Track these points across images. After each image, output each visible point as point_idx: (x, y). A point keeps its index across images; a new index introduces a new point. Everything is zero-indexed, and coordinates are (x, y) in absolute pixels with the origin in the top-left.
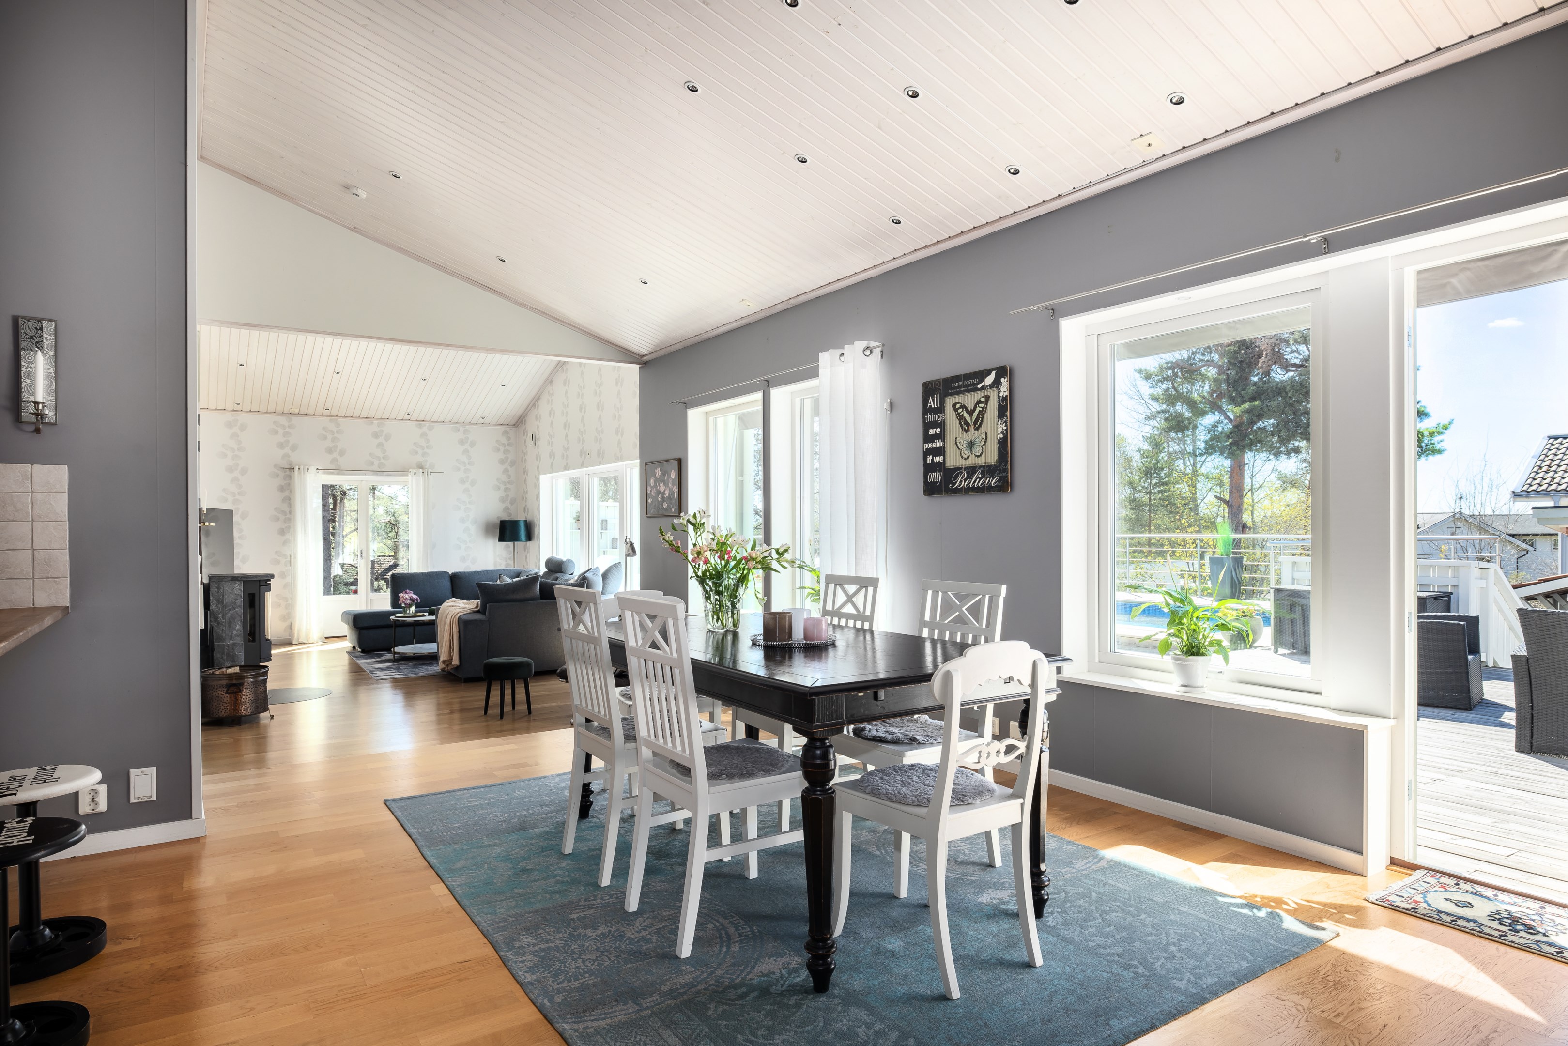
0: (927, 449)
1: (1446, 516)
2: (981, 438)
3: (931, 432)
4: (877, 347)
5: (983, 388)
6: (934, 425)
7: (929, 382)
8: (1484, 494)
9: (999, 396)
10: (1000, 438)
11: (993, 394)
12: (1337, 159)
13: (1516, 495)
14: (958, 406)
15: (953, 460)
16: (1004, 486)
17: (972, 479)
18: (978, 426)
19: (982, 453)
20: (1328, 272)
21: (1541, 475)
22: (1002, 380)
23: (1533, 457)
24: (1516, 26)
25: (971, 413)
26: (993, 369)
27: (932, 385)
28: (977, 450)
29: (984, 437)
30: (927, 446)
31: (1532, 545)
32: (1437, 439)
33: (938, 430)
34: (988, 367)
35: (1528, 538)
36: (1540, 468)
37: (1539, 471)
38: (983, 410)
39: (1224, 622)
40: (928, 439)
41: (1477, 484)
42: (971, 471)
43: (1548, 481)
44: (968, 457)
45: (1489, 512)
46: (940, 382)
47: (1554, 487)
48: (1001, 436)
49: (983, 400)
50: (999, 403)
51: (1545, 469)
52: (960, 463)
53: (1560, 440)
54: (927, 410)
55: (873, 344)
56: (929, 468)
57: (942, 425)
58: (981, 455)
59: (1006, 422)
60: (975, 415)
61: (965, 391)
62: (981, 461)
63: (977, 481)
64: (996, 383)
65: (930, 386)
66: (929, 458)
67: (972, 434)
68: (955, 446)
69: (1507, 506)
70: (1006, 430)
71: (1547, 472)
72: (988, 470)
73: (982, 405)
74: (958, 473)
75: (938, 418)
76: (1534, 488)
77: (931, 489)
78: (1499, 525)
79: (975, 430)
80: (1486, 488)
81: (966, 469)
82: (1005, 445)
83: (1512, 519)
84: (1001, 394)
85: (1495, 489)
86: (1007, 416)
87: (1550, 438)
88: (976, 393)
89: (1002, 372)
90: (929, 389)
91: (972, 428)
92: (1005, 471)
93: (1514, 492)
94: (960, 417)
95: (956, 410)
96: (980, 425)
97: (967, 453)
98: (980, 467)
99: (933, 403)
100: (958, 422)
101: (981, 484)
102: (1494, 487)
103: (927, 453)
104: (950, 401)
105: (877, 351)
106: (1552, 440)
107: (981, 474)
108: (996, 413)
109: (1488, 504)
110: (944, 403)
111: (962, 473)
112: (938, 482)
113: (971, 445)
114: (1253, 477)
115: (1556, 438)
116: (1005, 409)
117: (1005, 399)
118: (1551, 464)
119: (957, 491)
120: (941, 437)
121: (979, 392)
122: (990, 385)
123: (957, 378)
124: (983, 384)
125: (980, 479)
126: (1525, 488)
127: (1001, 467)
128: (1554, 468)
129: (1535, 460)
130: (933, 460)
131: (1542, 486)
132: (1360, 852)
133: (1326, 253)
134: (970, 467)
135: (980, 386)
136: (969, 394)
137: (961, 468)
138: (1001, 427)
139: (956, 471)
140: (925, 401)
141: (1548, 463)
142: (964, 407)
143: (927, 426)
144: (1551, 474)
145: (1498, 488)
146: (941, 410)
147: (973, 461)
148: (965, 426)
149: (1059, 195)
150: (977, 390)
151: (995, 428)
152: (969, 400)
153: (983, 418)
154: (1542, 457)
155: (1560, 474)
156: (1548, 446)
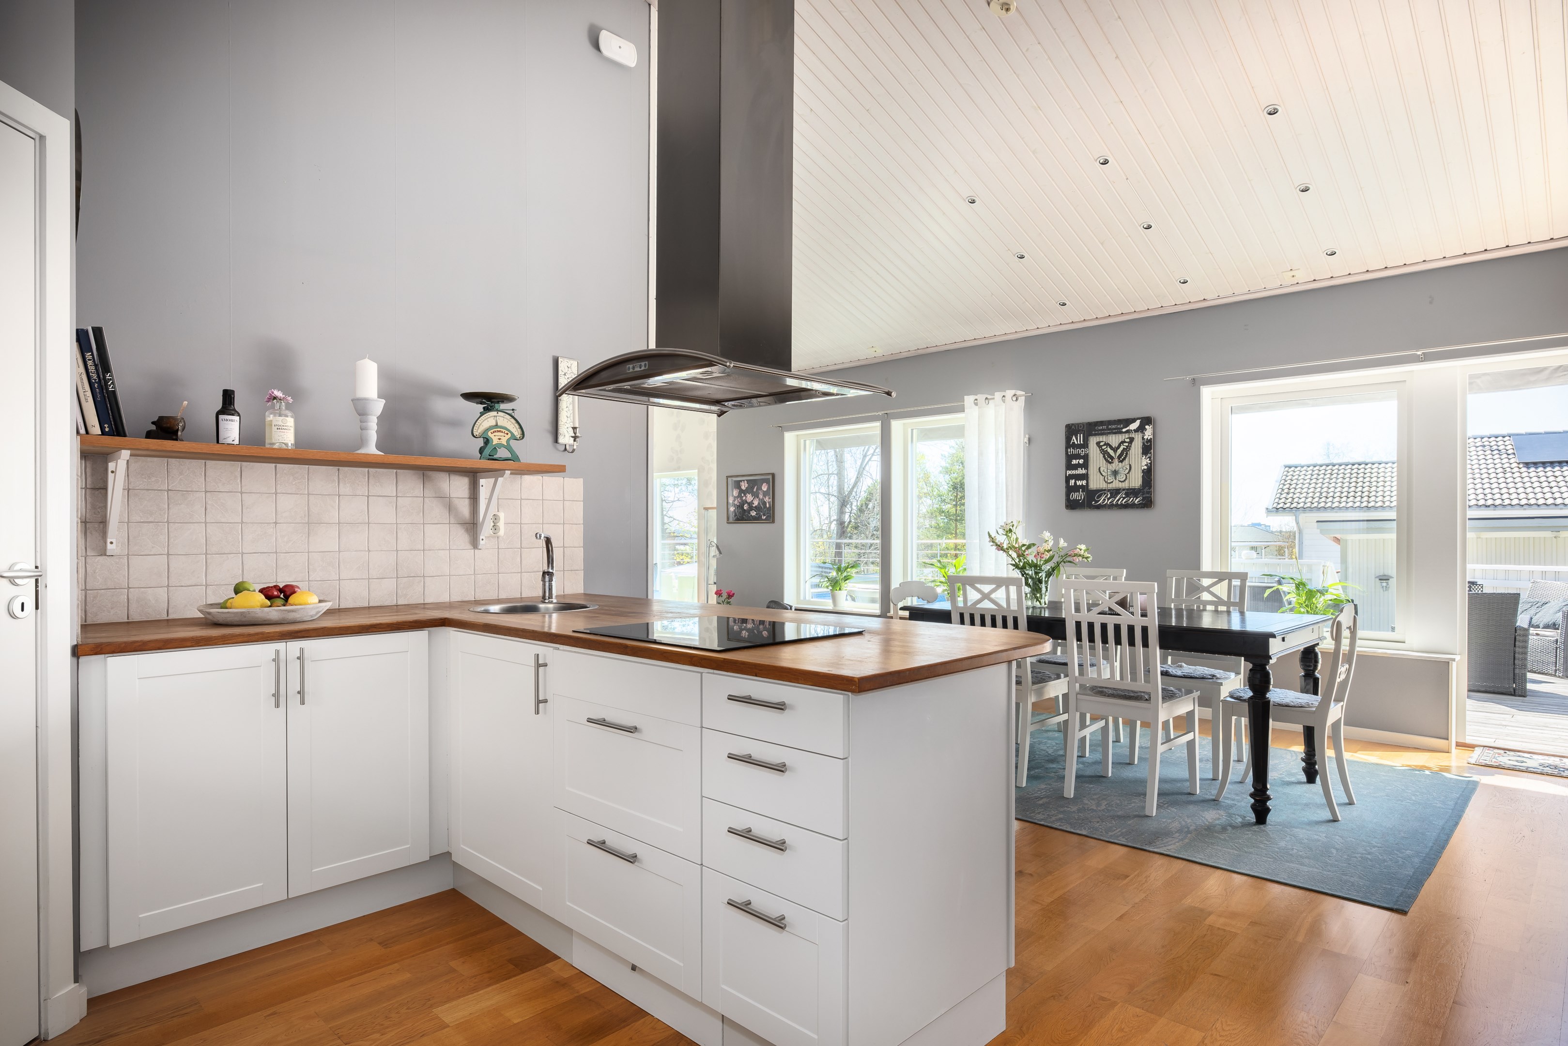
0: (1069, 475)
2: (1125, 468)
3: (1074, 462)
4: (1021, 396)
5: (1128, 432)
6: (1078, 456)
7: (1073, 424)
9: (1143, 438)
10: (1145, 469)
11: (1138, 438)
12: (1431, 303)
13: (1269, 511)
14: (1102, 444)
15: (1096, 482)
16: (1148, 503)
17: (1115, 498)
18: (1122, 458)
19: (1126, 479)
20: (1413, 371)
21: (1284, 496)
22: (1147, 427)
23: (1276, 481)
24: (1562, 240)
25: (1115, 450)
26: (1138, 419)
27: (1075, 427)
28: (1121, 477)
29: (1128, 468)
30: (1069, 472)
33: (1081, 461)
34: (1136, 417)
36: (1283, 490)
37: (1282, 493)
38: (1127, 448)
39: (1336, 597)
40: (1069, 466)
42: (1115, 492)
43: (1290, 500)
44: (1112, 482)
46: (1084, 425)
47: (1295, 505)
48: (1146, 467)
49: (1128, 440)
50: (1144, 443)
51: (1286, 491)
52: (1103, 485)
53: (1293, 469)
54: (1069, 445)
55: (1019, 393)
56: (1070, 490)
57: (1086, 457)
58: (1125, 481)
59: (1150, 458)
60: (1119, 451)
61: (1109, 433)
62: (1125, 485)
63: (1120, 499)
64: (1141, 429)
65: (1073, 427)
66: (1072, 482)
67: (1116, 465)
68: (1099, 473)
70: (1151, 463)
71: (1288, 493)
72: (1131, 492)
73: (1127, 444)
74: (1102, 493)
75: (1082, 452)
76: (1281, 505)
77: (1072, 505)
79: (1119, 462)
81: (1109, 490)
82: (1148, 474)
84: (1145, 437)
86: (1151, 453)
87: (1286, 467)
88: (1120, 435)
89: (1147, 421)
90: (1071, 430)
91: (1116, 461)
92: (1150, 493)
93: (1267, 509)
94: (1105, 453)
95: (1100, 447)
96: (1125, 459)
97: (1111, 479)
98: (1124, 490)
99: (1077, 440)
100: (1102, 455)
101: (1125, 502)
103: (1068, 479)
104: (1093, 441)
105: (1022, 400)
106: (1287, 468)
107: (1125, 494)
108: (1140, 451)
110: (1088, 440)
111: (1105, 493)
112: (1079, 500)
113: (1115, 473)
115: (1290, 467)
116: (1147, 448)
117: (1149, 441)
118: (1289, 487)
119: (1099, 507)
120: (1085, 466)
121: (1124, 435)
122: (1134, 430)
123: (1102, 423)
124: (1128, 428)
125: (1124, 498)
126: (1275, 505)
127: (1145, 490)
128: (1292, 490)
129: (1278, 484)
130: (1075, 483)
131: (1286, 504)
132: (1448, 739)
133: (1422, 361)
134: (1114, 490)
135: (1124, 430)
136: (1114, 435)
137: (1105, 490)
138: (1145, 461)
139: (1099, 492)
140: (1068, 439)
141: (1287, 486)
142: (1107, 445)
143: (1069, 458)
144: (1291, 495)
146: (1085, 445)
147: (1116, 485)
148: (1109, 459)
149: (1204, 299)
150: (1122, 433)
151: (1138, 462)
152: (1114, 440)
153: (1127, 454)
154: (1283, 482)
155: (1297, 495)
156: (1285, 473)
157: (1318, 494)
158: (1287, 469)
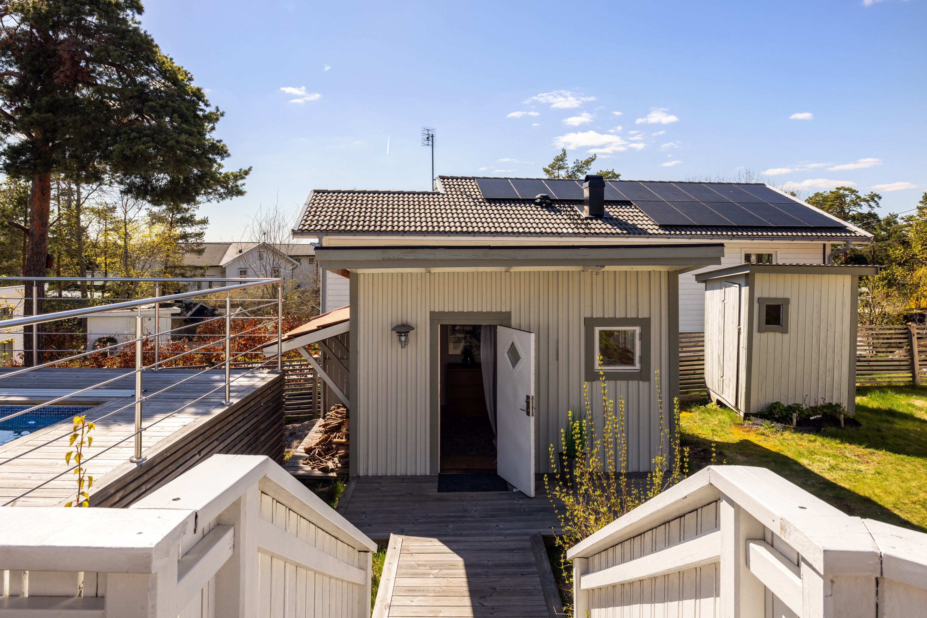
1: (255, 246)
8: (276, 231)
13: (295, 233)
21: (310, 218)
23: (305, 204)
31: (299, 262)
32: (240, 182)
35: (297, 258)
36: (310, 212)
37: (309, 215)
41: (272, 225)
43: (315, 222)
45: (278, 242)
47: (319, 227)
51: (313, 213)
53: (321, 194)
69: (287, 239)
71: (314, 216)
76: (306, 227)
78: (283, 250)
80: (276, 228)
83: (291, 247)
85: (281, 229)
87: (315, 192)
93: (293, 230)
102: (281, 227)
109: (277, 238)
114: (126, 212)
115: (319, 192)
118: (316, 210)
126: (300, 227)
128: (318, 213)
129: (306, 207)
131: (311, 226)
141: (314, 209)
144: (316, 218)
145: (283, 228)
154: (311, 205)
155: (322, 218)
156: (314, 197)
157: (339, 218)
158: (316, 194)
